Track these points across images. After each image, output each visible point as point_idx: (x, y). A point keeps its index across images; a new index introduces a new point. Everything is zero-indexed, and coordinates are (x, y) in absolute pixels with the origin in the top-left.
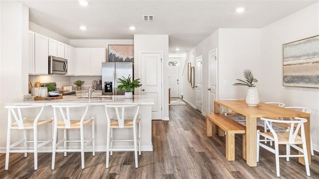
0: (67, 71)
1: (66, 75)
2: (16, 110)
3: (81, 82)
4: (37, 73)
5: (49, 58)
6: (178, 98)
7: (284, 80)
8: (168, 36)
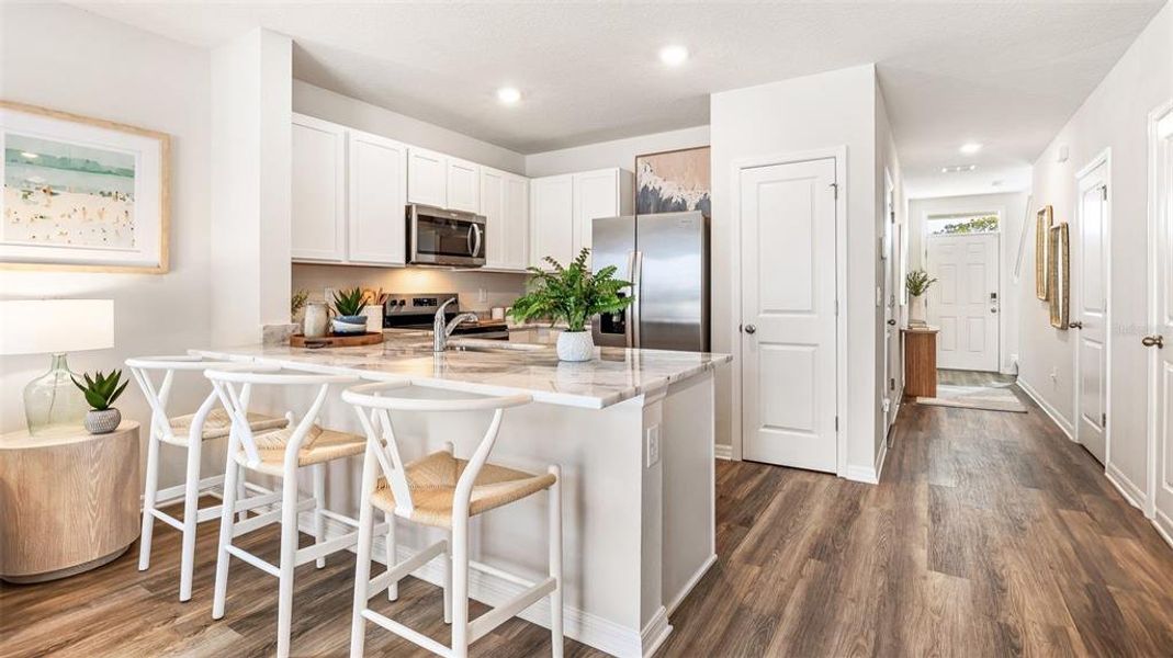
1: (484, 268)
5: (408, 209)
6: (997, 375)
8: (873, 65)
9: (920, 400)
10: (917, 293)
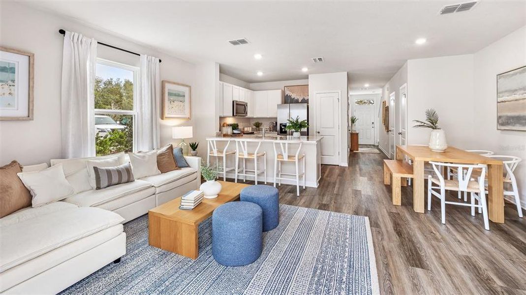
0: (247, 113)
1: (246, 117)
2: (213, 141)
3: (259, 124)
4: (225, 115)
5: (233, 102)
6: (374, 145)
7: (498, 122)
8: (346, 73)
9: (355, 151)
10: (353, 123)
